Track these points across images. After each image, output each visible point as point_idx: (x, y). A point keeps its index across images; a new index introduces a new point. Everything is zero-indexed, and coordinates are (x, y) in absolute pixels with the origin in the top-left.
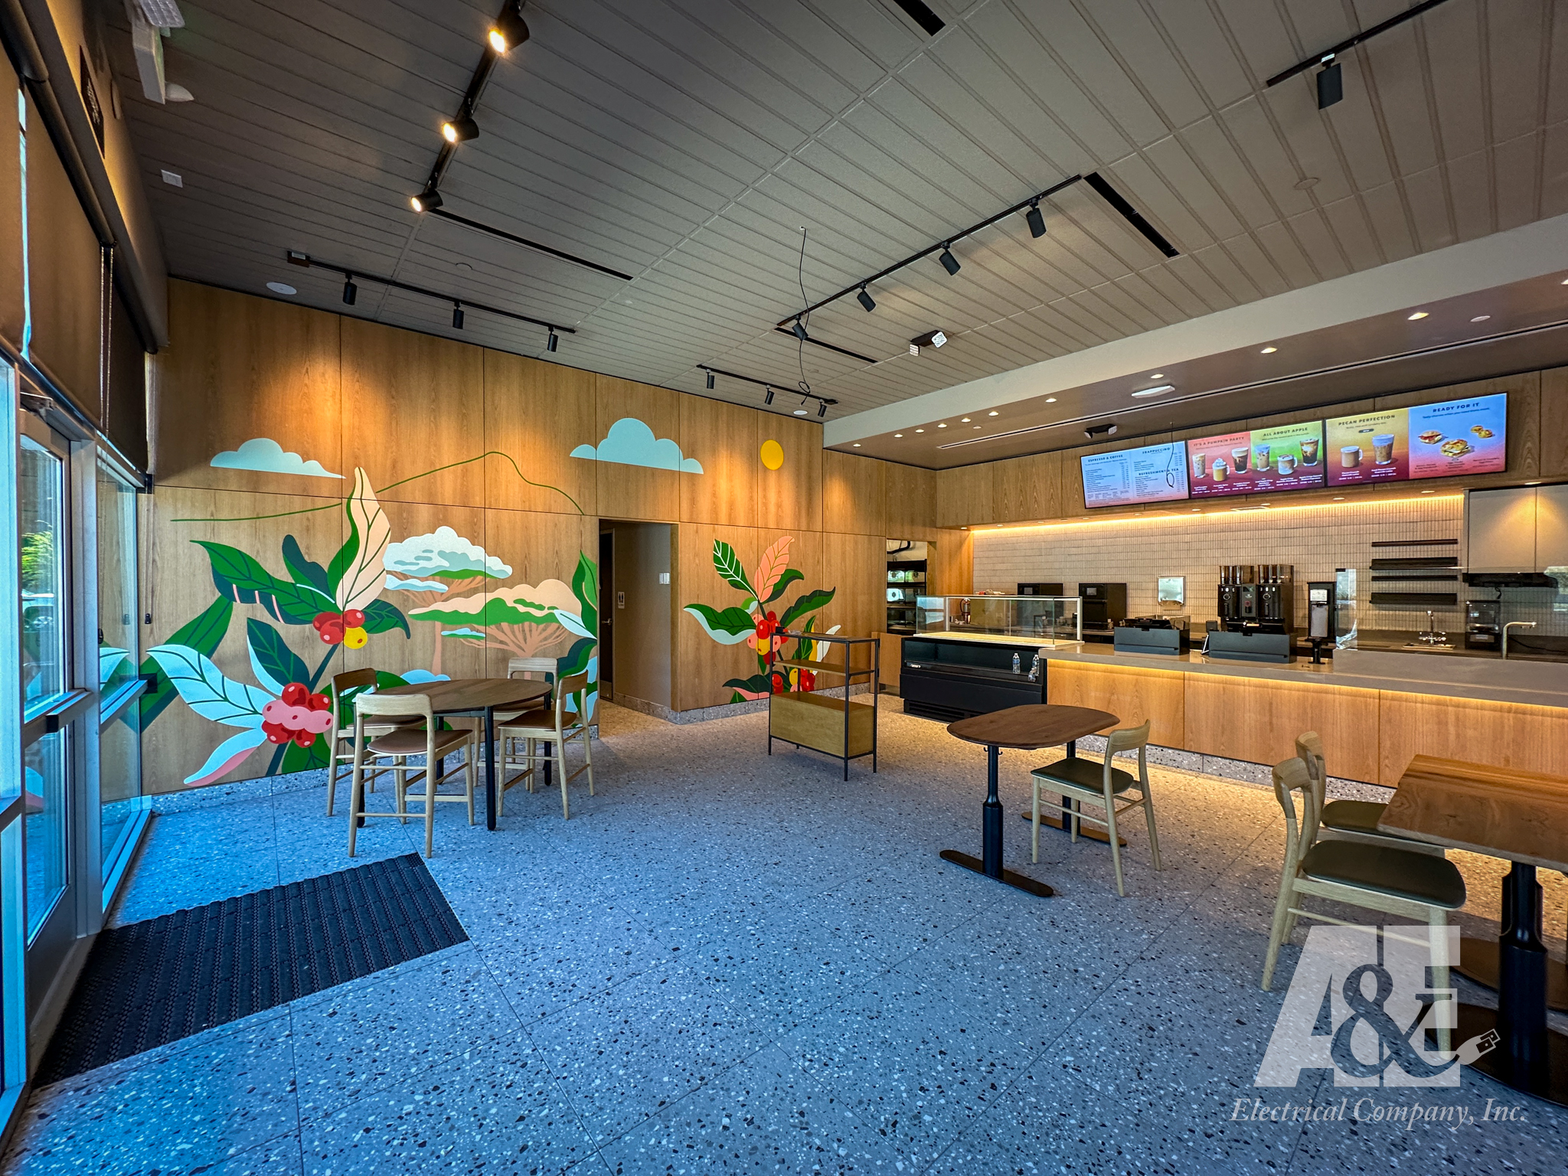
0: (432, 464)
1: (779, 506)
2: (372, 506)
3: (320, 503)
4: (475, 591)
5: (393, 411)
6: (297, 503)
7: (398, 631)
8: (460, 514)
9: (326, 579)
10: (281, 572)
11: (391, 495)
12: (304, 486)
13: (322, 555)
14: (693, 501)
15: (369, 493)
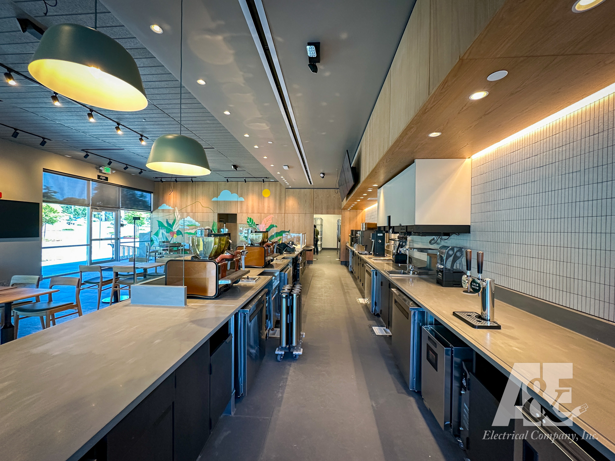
0: (187, 205)
1: (269, 207)
2: (178, 213)
3: (171, 213)
4: (193, 229)
5: (181, 197)
6: (168, 214)
7: (181, 235)
8: (191, 214)
9: (171, 226)
10: (166, 225)
11: (180, 211)
12: (169, 211)
13: (171, 222)
14: (241, 208)
15: (177, 211)
